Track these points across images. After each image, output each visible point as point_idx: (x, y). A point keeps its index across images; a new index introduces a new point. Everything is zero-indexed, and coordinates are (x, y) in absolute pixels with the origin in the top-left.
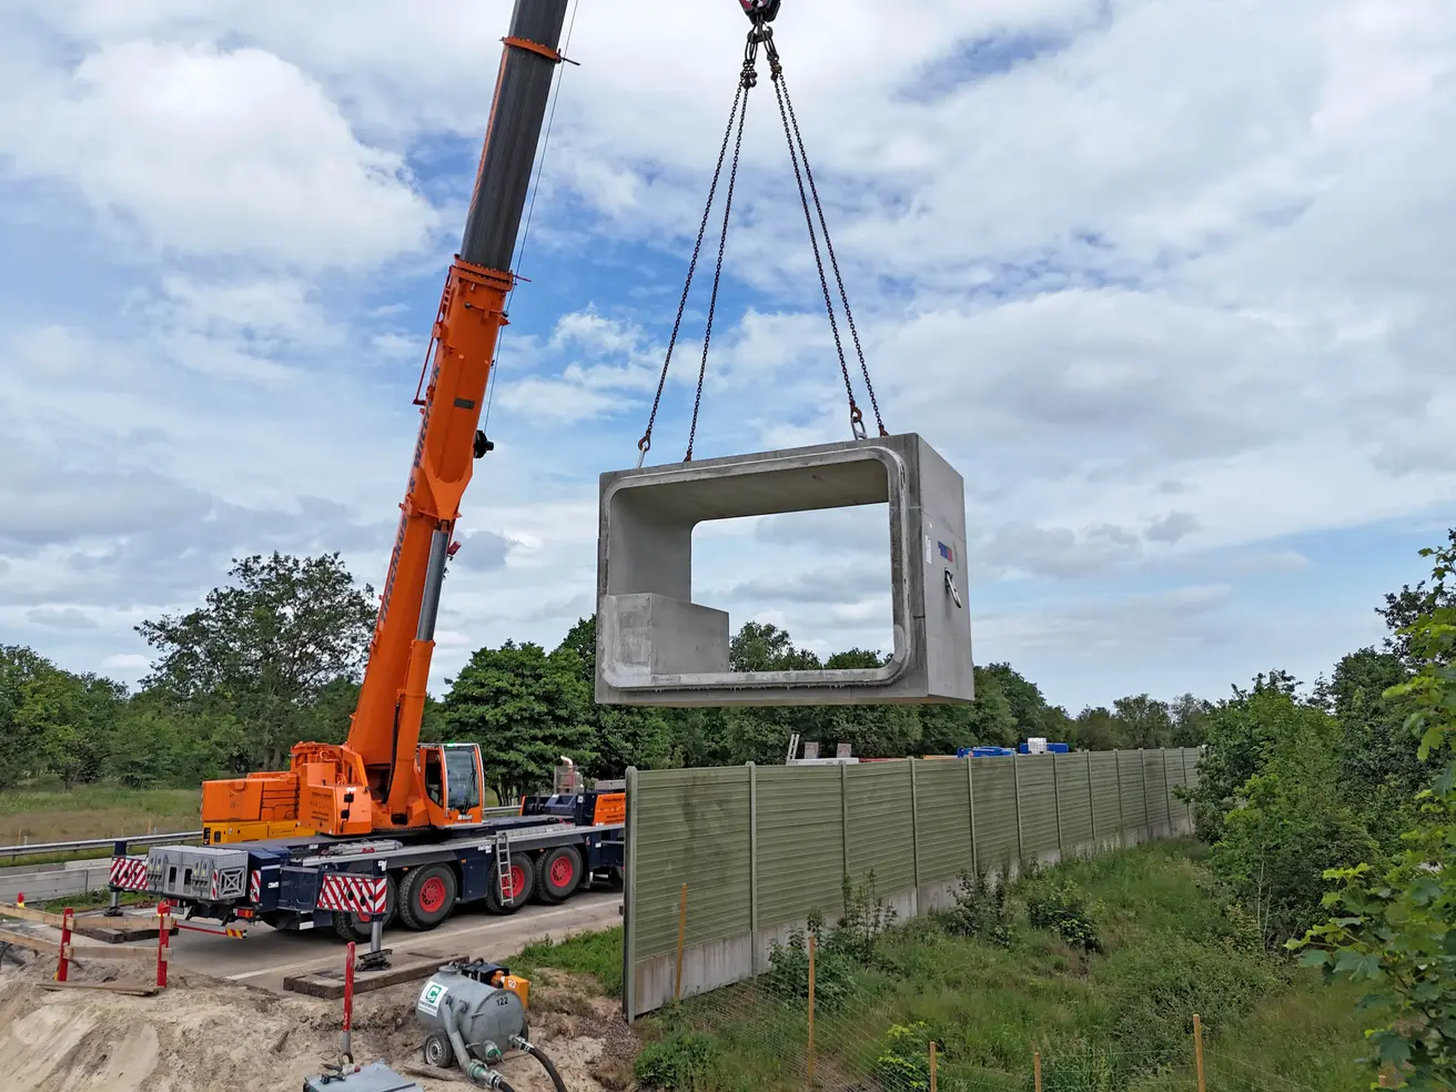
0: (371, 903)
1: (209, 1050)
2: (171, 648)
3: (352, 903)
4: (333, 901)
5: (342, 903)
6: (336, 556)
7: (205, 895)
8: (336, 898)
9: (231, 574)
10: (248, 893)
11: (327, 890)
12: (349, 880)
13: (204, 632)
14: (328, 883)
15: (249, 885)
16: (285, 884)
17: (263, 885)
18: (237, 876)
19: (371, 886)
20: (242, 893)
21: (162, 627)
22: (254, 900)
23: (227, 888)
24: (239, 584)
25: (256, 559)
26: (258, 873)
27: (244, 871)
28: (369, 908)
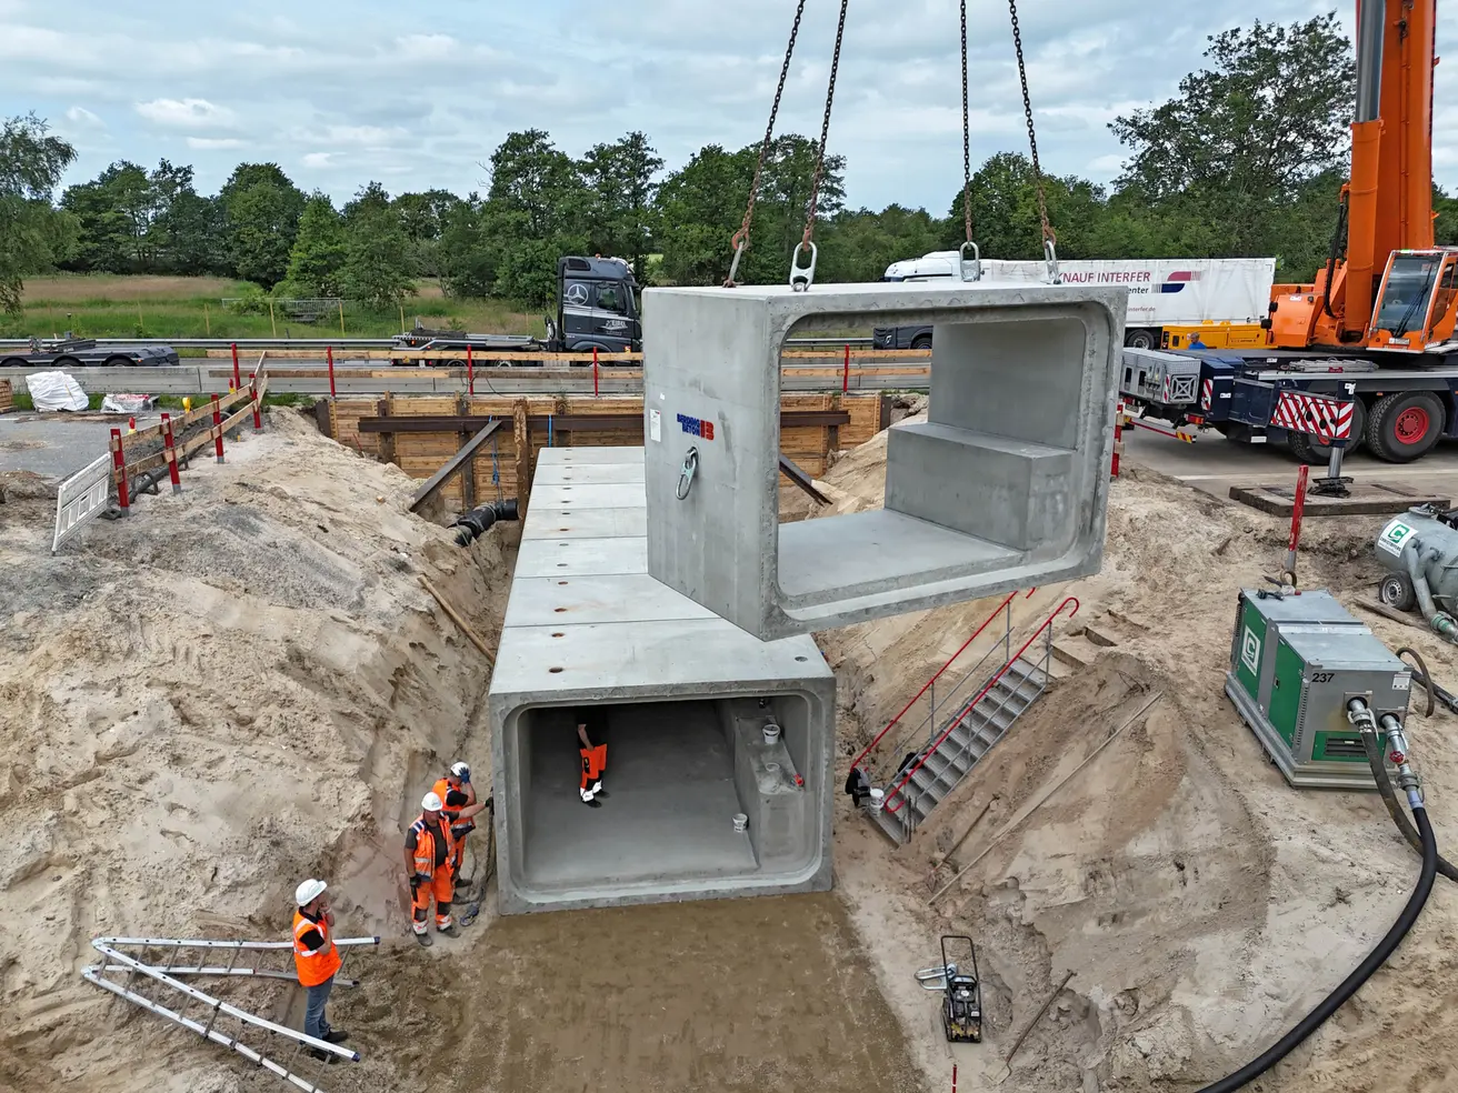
0: (1332, 427)
1: (1153, 539)
2: (1143, 145)
3: (1310, 424)
4: (1288, 419)
5: (1299, 423)
6: (1331, 16)
7: (1157, 398)
8: (1292, 417)
9: (1206, 54)
10: (1199, 400)
11: (1283, 407)
12: (1309, 400)
13: (1176, 125)
14: (1284, 400)
15: (1201, 394)
16: (1239, 395)
17: (1215, 394)
18: (1189, 383)
19: (1335, 409)
20: (1193, 400)
21: (1134, 123)
22: (1205, 408)
23: (1178, 394)
24: (1215, 66)
25: (1235, 32)
26: (1211, 382)
27: (1196, 379)
28: (1329, 431)
